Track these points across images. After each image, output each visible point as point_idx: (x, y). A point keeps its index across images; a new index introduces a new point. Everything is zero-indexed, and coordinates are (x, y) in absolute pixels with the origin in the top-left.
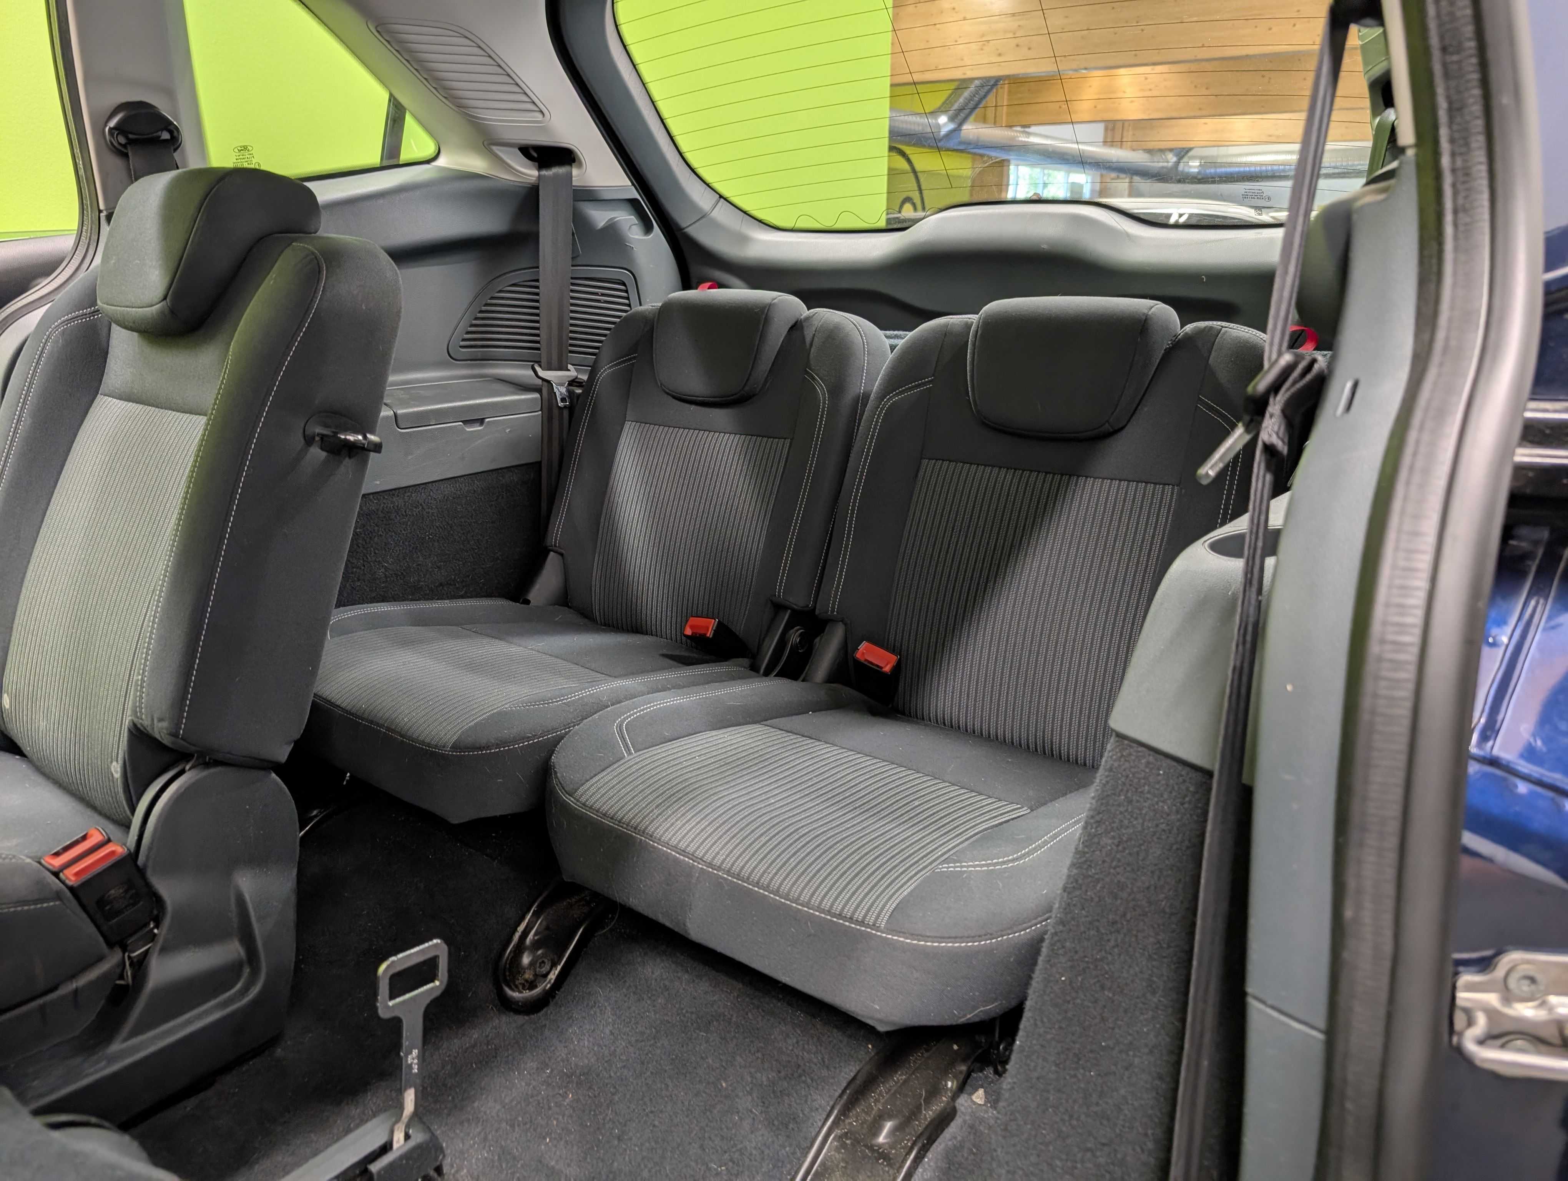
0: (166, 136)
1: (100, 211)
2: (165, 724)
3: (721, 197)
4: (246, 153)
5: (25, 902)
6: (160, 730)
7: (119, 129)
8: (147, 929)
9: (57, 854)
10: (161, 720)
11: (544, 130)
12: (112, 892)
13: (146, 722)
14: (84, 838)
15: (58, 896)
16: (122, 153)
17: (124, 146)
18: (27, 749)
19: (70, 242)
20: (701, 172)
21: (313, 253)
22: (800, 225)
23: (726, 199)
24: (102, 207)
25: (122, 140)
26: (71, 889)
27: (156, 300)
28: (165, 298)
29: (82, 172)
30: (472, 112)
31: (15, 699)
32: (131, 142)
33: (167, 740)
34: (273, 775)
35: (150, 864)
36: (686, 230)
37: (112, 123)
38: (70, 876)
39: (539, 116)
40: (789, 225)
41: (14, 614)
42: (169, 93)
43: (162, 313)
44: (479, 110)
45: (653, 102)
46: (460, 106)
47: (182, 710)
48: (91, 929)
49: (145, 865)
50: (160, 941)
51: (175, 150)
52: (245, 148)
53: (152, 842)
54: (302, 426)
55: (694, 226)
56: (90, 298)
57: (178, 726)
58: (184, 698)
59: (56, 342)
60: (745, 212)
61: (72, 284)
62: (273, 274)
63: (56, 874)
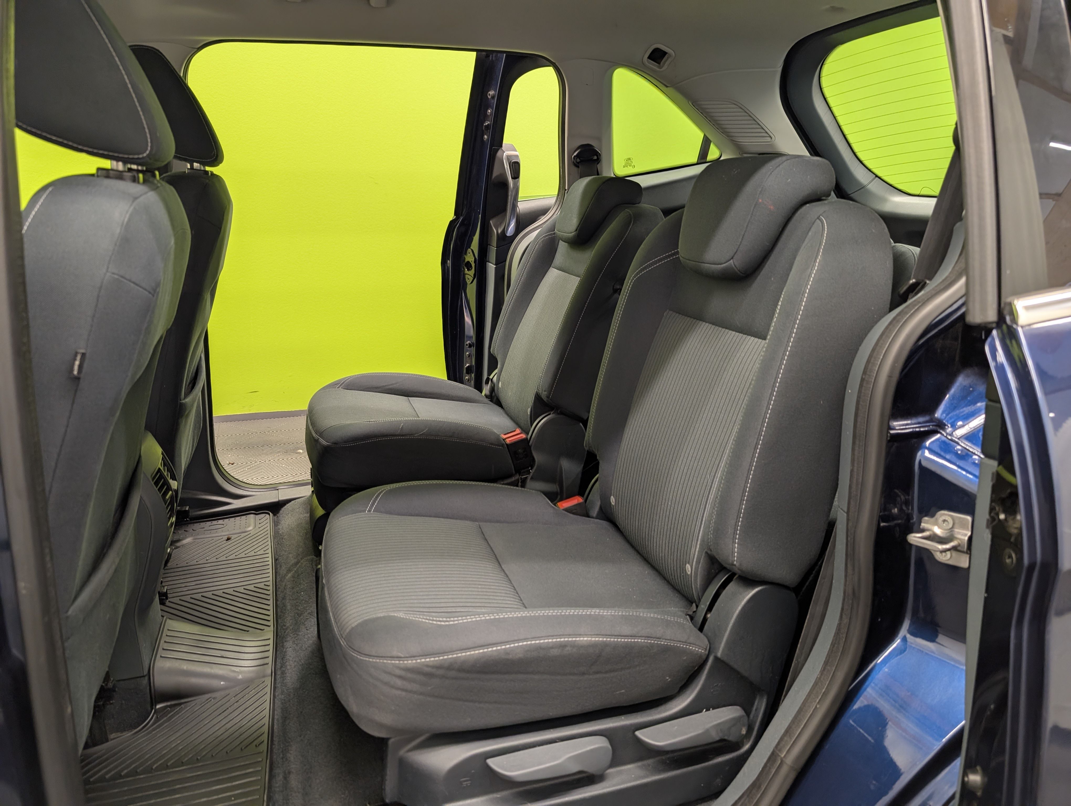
0: (595, 158)
1: (566, 190)
2: (546, 393)
3: (877, 176)
4: (630, 161)
5: (492, 444)
6: (544, 395)
7: (577, 156)
8: (527, 469)
9: (505, 434)
10: (545, 391)
11: (772, 146)
12: (520, 450)
13: (540, 392)
14: (514, 431)
15: (502, 445)
16: (576, 165)
17: (578, 163)
18: (503, 404)
19: (553, 200)
20: (866, 163)
21: (630, 215)
22: (923, 193)
23: (880, 178)
24: (566, 188)
25: (578, 160)
26: (507, 444)
27: (574, 231)
28: (576, 230)
29: (561, 173)
30: (733, 139)
31: (503, 384)
32: (581, 161)
33: (545, 399)
34: (581, 424)
35: (533, 445)
36: (851, 195)
37: (575, 154)
38: (508, 441)
39: (769, 139)
40: (917, 193)
41: (508, 351)
42: (599, 139)
43: (574, 236)
44: (738, 138)
45: (840, 127)
46: (728, 136)
47: (552, 389)
48: (511, 461)
49: (531, 445)
50: (531, 474)
51: (598, 164)
52: (629, 159)
53: (535, 437)
54: (613, 284)
55: (856, 193)
56: (553, 228)
57: (550, 394)
58: (553, 384)
59: (540, 245)
60: (891, 185)
61: (551, 220)
62: (614, 223)
63: (504, 440)
